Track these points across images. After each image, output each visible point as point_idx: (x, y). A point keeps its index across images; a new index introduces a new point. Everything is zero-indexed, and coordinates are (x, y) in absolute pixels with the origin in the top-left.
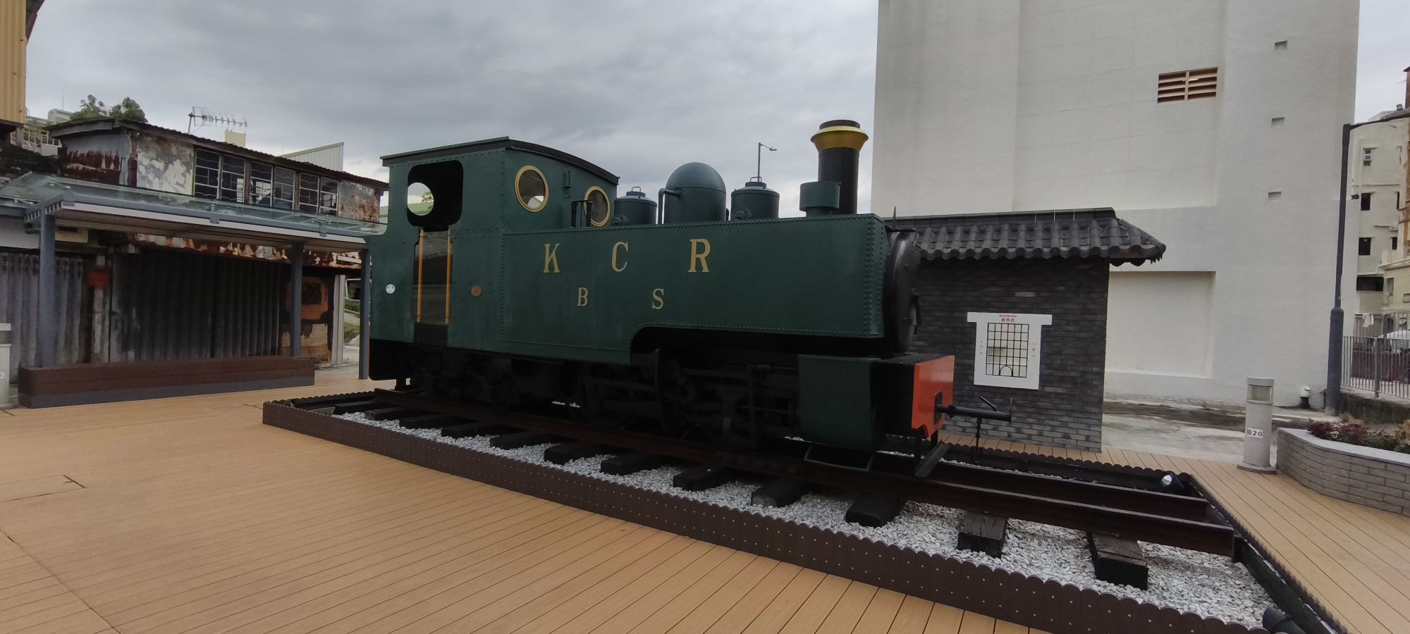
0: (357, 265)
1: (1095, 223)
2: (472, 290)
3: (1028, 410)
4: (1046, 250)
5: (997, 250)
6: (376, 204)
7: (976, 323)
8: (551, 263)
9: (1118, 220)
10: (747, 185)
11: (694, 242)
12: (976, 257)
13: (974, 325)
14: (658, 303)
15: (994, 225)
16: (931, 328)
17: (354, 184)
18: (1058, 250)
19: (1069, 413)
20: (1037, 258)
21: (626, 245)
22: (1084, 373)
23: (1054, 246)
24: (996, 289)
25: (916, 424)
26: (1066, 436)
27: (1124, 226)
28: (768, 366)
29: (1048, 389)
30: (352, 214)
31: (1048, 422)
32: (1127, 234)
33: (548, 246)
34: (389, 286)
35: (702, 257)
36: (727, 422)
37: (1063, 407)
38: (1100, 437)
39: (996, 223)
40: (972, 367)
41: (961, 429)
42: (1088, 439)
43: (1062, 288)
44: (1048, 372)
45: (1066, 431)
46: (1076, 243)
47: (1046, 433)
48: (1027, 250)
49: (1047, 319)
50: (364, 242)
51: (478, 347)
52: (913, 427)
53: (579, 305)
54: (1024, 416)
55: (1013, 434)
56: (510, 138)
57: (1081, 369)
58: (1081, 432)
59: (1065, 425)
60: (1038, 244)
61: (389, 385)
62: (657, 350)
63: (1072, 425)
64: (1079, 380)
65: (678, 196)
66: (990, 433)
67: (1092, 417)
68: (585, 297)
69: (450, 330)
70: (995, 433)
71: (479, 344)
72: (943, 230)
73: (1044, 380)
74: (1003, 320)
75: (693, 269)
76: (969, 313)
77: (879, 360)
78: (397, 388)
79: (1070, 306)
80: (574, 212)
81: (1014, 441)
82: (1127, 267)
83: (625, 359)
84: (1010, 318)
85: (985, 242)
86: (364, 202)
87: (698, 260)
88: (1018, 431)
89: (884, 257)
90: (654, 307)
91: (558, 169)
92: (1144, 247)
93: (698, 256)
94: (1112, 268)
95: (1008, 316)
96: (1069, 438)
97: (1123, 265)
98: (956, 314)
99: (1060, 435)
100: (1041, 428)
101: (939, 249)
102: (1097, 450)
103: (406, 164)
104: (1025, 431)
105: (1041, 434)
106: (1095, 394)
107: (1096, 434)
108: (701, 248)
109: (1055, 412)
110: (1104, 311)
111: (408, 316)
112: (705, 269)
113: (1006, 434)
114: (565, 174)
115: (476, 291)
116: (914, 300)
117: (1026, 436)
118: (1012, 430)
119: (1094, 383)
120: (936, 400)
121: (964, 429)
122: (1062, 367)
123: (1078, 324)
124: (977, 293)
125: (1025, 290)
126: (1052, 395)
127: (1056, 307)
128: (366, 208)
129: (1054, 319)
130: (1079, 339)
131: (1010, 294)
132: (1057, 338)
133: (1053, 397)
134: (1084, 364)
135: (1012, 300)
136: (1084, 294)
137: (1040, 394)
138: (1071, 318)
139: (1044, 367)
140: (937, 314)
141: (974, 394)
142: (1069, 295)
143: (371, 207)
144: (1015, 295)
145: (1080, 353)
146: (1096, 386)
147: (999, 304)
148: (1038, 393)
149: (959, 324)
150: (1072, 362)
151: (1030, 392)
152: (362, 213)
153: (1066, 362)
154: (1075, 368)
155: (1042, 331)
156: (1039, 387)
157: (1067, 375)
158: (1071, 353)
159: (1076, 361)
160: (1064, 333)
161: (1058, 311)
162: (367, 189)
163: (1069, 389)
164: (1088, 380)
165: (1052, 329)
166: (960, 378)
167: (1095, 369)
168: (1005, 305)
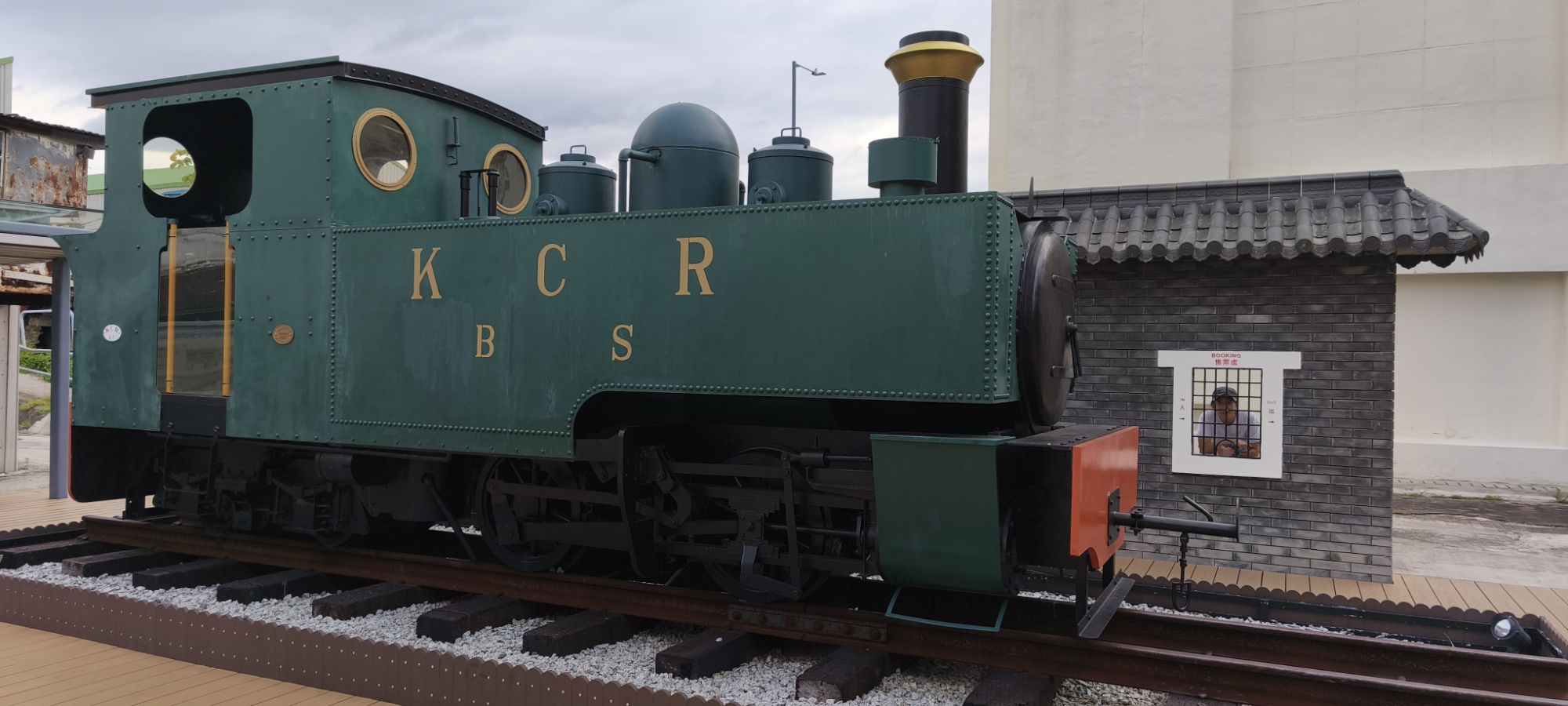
0: (45, 287)
1: (1370, 197)
2: (275, 333)
3: (1265, 513)
4: (1289, 244)
5: (1205, 245)
6: (79, 174)
7: (1173, 368)
8: (425, 280)
9: (1408, 191)
10: (776, 141)
11: (684, 243)
12: (1170, 259)
13: (1168, 372)
14: (622, 351)
15: (1199, 203)
16: (1096, 379)
17: (36, 137)
18: (1308, 242)
19: (1335, 517)
20: (1274, 260)
21: (562, 250)
22: (1359, 449)
23: (1301, 236)
24: (1206, 311)
25: (1077, 549)
26: (1332, 557)
27: (1419, 201)
28: (821, 455)
29: (1299, 478)
30: (32, 192)
31: (1300, 533)
32: (1424, 214)
33: (417, 252)
34: (108, 327)
35: (700, 268)
36: (748, 555)
37: (1325, 507)
38: (1389, 557)
39: (1203, 199)
40: (1167, 443)
41: (1152, 549)
42: (1369, 560)
43: (1317, 308)
44: (1298, 448)
45: (1332, 547)
46: (1338, 231)
47: (1297, 553)
48: (1256, 244)
49: (1293, 360)
50: (57, 246)
51: (288, 436)
52: (1072, 553)
53: (479, 355)
54: (1259, 524)
55: (1240, 555)
56: (341, 60)
57: (1353, 443)
58: (1357, 549)
59: (1329, 538)
60: (1275, 234)
61: (112, 509)
62: (622, 433)
63: (1341, 538)
64: (1351, 462)
65: (654, 161)
66: (1202, 553)
67: (1374, 523)
68: (489, 341)
69: (231, 406)
70: (1211, 554)
71: (286, 429)
72: (1113, 212)
73: (1290, 461)
74: (1218, 362)
75: (683, 290)
76: (1160, 352)
77: (1010, 440)
78: (127, 514)
79: (1329, 338)
80: (465, 189)
81: (1243, 567)
82: (1426, 267)
83: (564, 451)
84: (1231, 359)
85: (1183, 232)
86: (55, 169)
87: (692, 274)
88: (1250, 549)
89: (1015, 264)
90: (615, 356)
91: (432, 114)
92: (1452, 236)
93: (692, 267)
94: (1400, 270)
95: (1227, 355)
96: (1338, 559)
97: (1418, 266)
98: (1140, 355)
99: (1322, 555)
100: (1288, 544)
101: (1106, 244)
102: (1385, 578)
103: (138, 104)
104: (1261, 549)
105: (1288, 554)
106: (1378, 484)
107: (1384, 551)
108: (696, 254)
109: (1311, 517)
110: (1389, 346)
111: (149, 381)
112: (706, 290)
113: (1229, 556)
114: (446, 123)
115: (282, 334)
116: (1070, 335)
117: (1265, 557)
118: (1239, 547)
119: (1376, 465)
120: (1110, 504)
121: (1158, 548)
122: (1321, 441)
123: (1345, 367)
124: (1174, 319)
125: (1253, 312)
126: (1305, 487)
127: (1309, 339)
128: (60, 182)
129: (1303, 359)
130: (1347, 393)
131: (1229, 319)
132: (1310, 390)
133: (1308, 491)
134: (1358, 434)
135: (1232, 328)
136: (1355, 317)
137: (1285, 485)
138: (1333, 357)
139: (1289, 440)
140: (1106, 354)
141: (1173, 488)
142: (1329, 319)
143: (70, 179)
144: (1238, 321)
145: (1351, 417)
146: (1379, 471)
147: (1209, 337)
148: (1282, 484)
149: (1144, 371)
150: (1336, 433)
151: (1268, 483)
152: (51, 190)
153: (1327, 432)
154: (1342, 442)
155: (1285, 380)
156: (1283, 475)
157: (1329, 453)
158: (1336, 416)
159: (1344, 430)
160: (1322, 383)
161: (1311, 346)
162: (61, 145)
163: (1334, 478)
164: (1365, 461)
165: (1302, 377)
166: (1148, 461)
167: (1376, 442)
168: (1220, 338)
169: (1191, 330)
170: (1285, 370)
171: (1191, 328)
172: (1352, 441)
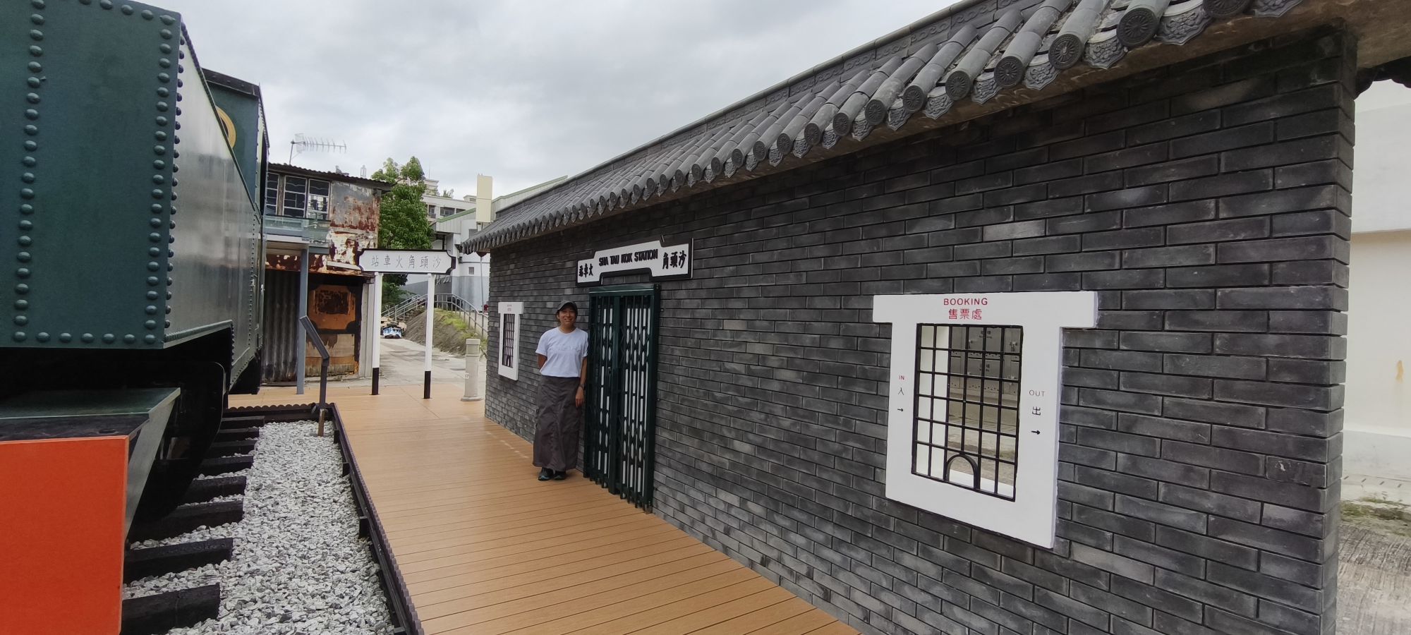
0: (353, 271)
4: (1044, 60)
5: (904, 100)
7: (891, 324)
12: (857, 134)
13: (885, 330)
17: (348, 185)
30: (345, 216)
44: (1087, 493)
49: (1081, 308)
64: (1205, 547)
73: (1070, 517)
74: (953, 313)
76: (876, 298)
79: (1162, 256)
84: (971, 309)
86: (360, 203)
95: (966, 302)
98: (852, 302)
122: (1135, 486)
123: (1197, 323)
124: (898, 242)
125: (1011, 218)
126: (1100, 578)
127: (1113, 264)
128: (363, 210)
129: (1102, 308)
130: (1196, 382)
131: (973, 234)
132: (1115, 374)
133: (1105, 588)
134: (1225, 483)
135: (977, 251)
136: (1221, 204)
137: (1060, 564)
138: (1167, 300)
139: (1070, 472)
140: (819, 303)
141: (887, 522)
142: (1159, 216)
143: (369, 208)
144: (987, 238)
145: (1206, 440)
146: (1279, 587)
147: (944, 270)
148: (1053, 560)
149: (859, 329)
150: (1171, 471)
151: (1029, 552)
152: (357, 215)
153: (1149, 468)
154: (1183, 495)
155: (1066, 349)
156: (1057, 542)
157: (1152, 515)
158: (1170, 433)
159: (1189, 469)
160: (1140, 359)
161: (1117, 278)
162: (363, 189)
163: (1161, 574)
164: (1241, 552)
165: (1098, 344)
166: (859, 473)
167: (1272, 511)
168: (958, 269)
169: (919, 259)
170: (1065, 330)
171: (919, 256)
172: (1207, 497)
